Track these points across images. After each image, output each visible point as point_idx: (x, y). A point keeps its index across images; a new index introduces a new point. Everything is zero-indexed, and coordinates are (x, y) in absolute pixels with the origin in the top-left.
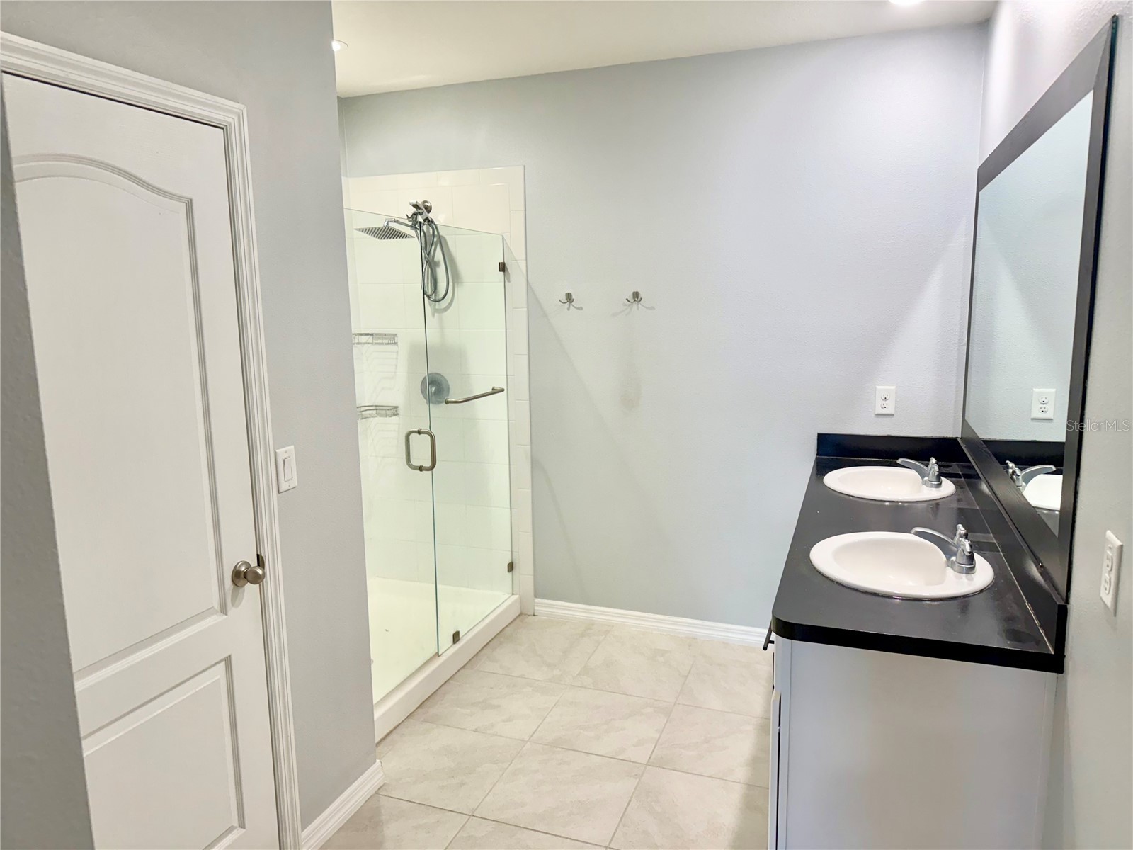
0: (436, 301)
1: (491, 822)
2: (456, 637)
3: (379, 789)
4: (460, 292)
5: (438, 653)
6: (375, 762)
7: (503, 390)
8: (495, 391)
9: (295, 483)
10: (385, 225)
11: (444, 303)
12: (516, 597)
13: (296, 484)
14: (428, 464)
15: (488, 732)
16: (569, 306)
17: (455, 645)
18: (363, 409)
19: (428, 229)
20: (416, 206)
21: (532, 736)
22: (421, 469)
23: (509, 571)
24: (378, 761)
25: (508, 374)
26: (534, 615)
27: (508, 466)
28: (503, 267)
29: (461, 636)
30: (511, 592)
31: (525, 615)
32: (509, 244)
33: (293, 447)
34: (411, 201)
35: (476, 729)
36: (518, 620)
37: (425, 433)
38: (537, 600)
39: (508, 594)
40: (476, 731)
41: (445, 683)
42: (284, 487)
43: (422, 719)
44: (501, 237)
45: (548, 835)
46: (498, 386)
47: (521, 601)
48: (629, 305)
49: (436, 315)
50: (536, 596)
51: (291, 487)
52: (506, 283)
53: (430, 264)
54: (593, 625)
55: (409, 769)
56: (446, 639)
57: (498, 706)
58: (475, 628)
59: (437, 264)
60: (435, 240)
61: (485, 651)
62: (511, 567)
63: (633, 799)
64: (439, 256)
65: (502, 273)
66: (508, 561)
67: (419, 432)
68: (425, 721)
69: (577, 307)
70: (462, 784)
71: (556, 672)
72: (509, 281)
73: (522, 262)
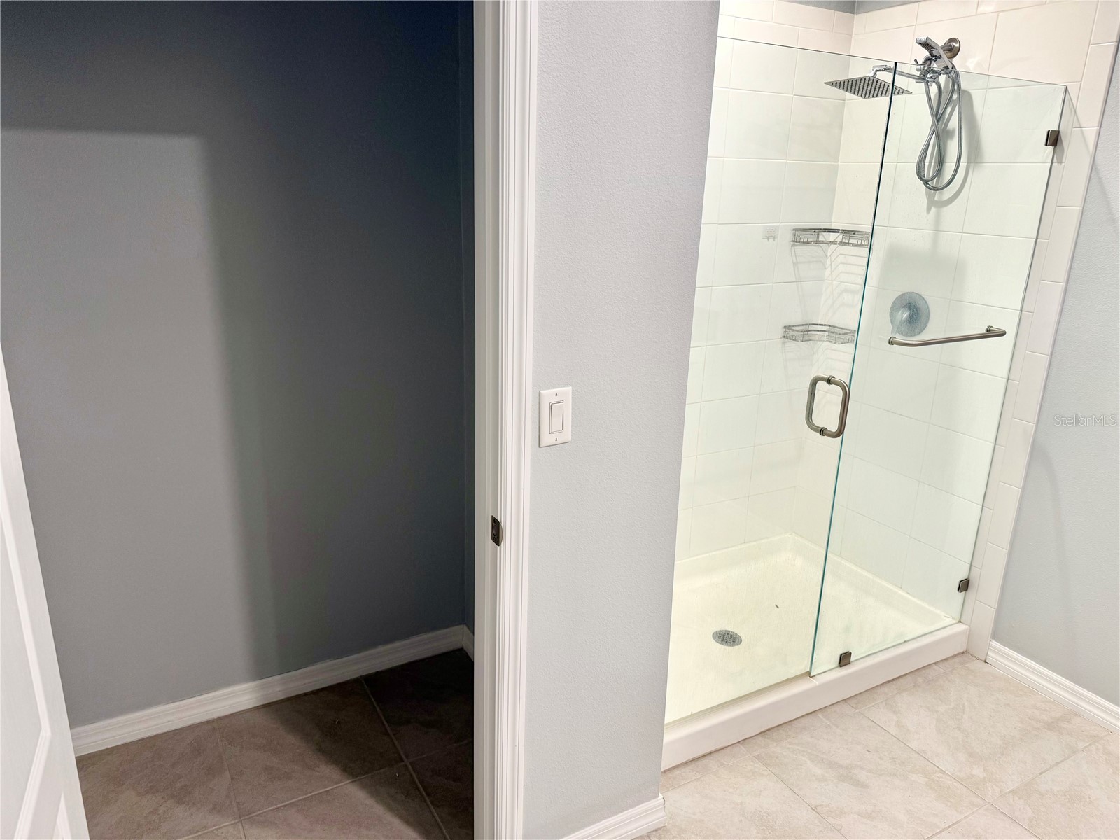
0: (935, 189)
2: (845, 659)
3: (655, 831)
4: (976, 177)
5: (809, 673)
6: (658, 796)
7: (1003, 334)
8: (991, 333)
9: (567, 435)
10: (872, 74)
11: (948, 193)
12: (962, 627)
13: (570, 438)
14: (833, 428)
15: (831, 820)
17: (840, 669)
18: (812, 328)
19: (947, 83)
20: (926, 45)
22: (822, 432)
23: (959, 590)
24: (661, 796)
25: (1024, 309)
26: (985, 662)
27: (992, 445)
28: (1054, 139)
29: (852, 659)
30: (958, 618)
31: (971, 656)
32: (1074, 98)
33: (571, 388)
34: (919, 38)
35: (816, 806)
36: (957, 660)
37: (836, 383)
38: (995, 644)
39: (954, 619)
40: (815, 808)
41: (811, 713)
42: (548, 439)
43: (756, 754)
44: (1064, 88)
46: (998, 325)
47: (970, 634)
49: (933, 209)
50: (994, 638)
51: (559, 442)
52: (1054, 165)
53: (940, 134)
54: (1076, 715)
55: (703, 821)
56: (827, 658)
57: (864, 786)
58: (880, 654)
59: (949, 134)
60: (955, 97)
61: (886, 689)
62: (964, 586)
64: (954, 123)
65: (1051, 148)
66: (963, 576)
67: (829, 381)
68: (759, 757)
71: (978, 772)
72: (1060, 162)
73: (1091, 134)
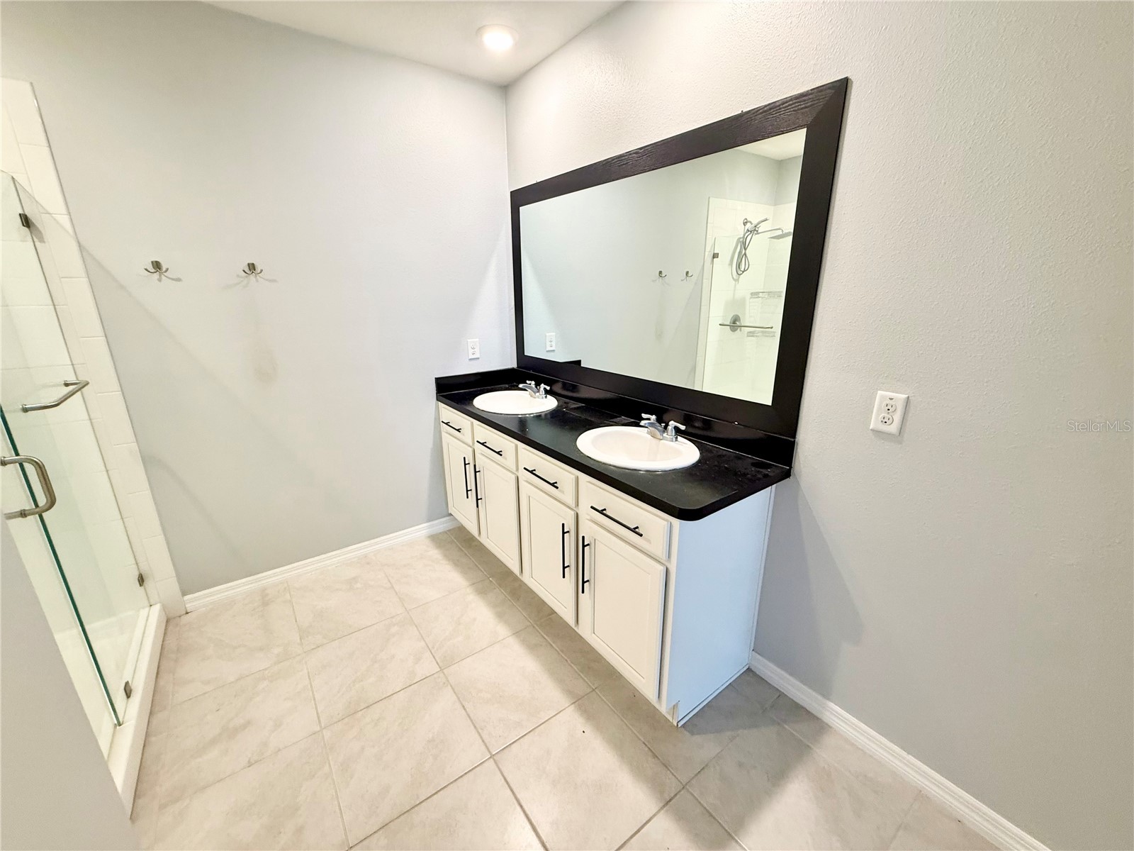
1: (376, 835)
2: (128, 692)
5: (118, 723)
12: (156, 607)
15: (267, 754)
16: (160, 276)
17: (131, 699)
21: (319, 721)
23: (141, 585)
25: (74, 363)
26: (187, 613)
28: (26, 221)
30: (146, 603)
31: (174, 618)
32: (28, 189)
35: (249, 762)
36: (170, 627)
38: (186, 598)
40: (250, 764)
43: (155, 809)
44: (10, 178)
45: (439, 794)
47: (165, 608)
48: (246, 277)
50: (184, 593)
52: (37, 244)
56: (119, 698)
57: (248, 723)
61: (162, 681)
62: (141, 580)
63: (464, 703)
65: (26, 229)
66: (136, 574)
69: (174, 277)
70: (299, 830)
71: (276, 651)
72: (42, 241)
73: (64, 220)
